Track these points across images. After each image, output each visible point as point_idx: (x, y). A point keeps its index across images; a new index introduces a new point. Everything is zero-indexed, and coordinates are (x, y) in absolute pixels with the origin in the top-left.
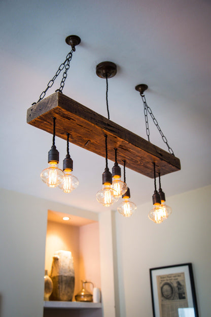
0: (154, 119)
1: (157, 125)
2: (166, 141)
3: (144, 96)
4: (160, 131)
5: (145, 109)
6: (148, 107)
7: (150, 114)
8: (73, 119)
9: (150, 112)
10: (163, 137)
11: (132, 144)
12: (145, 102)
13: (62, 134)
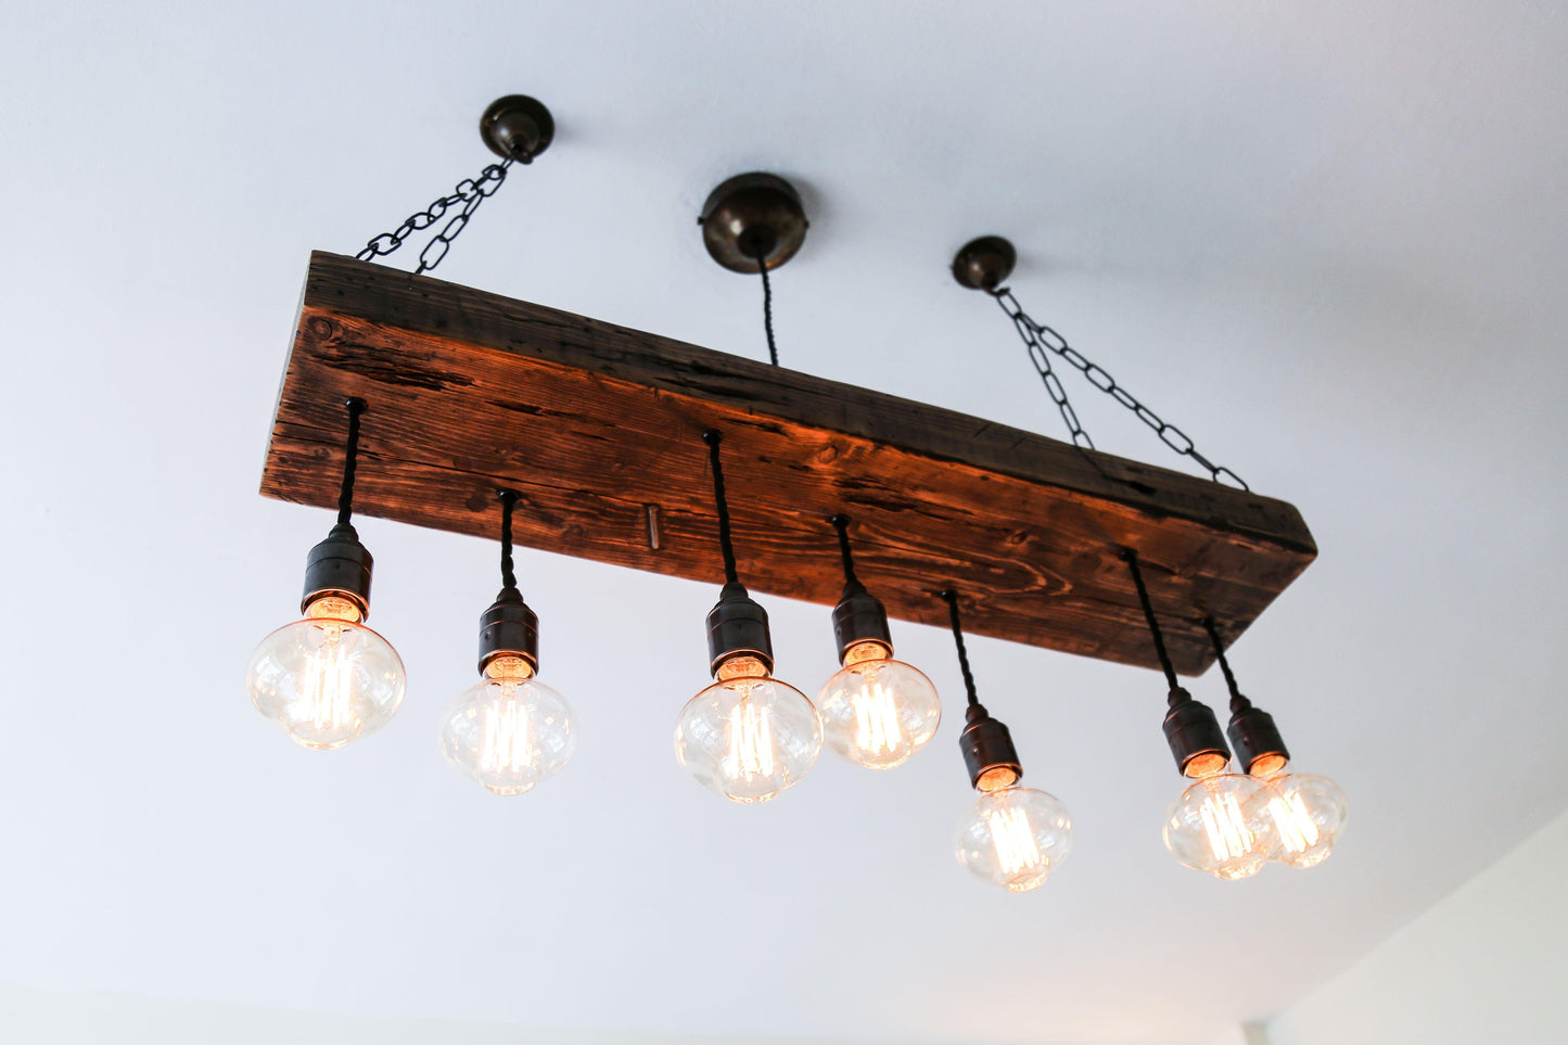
0: (1089, 366)
1: (1110, 390)
2: (1184, 445)
3: (1005, 292)
4: (1137, 407)
5: (1033, 344)
6: (1041, 330)
7: (1062, 352)
8: (453, 378)
9: (1058, 345)
10: (1160, 431)
11: (904, 449)
12: (1019, 316)
13: (477, 504)
